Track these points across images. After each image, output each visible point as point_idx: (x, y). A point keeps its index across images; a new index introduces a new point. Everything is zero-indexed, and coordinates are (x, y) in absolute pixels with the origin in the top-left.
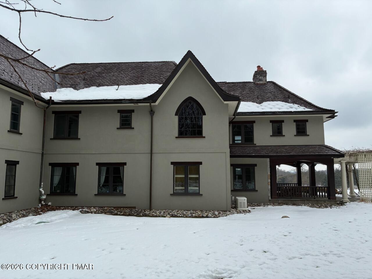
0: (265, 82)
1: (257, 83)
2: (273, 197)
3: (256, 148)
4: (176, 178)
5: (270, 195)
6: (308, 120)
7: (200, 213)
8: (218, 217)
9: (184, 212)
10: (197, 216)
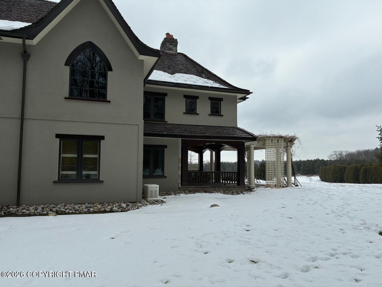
0: (175, 53)
1: (167, 53)
2: (183, 183)
3: (167, 126)
4: (63, 157)
5: (180, 181)
6: (222, 99)
7: (100, 207)
8: (127, 211)
9: (76, 207)
10: (97, 210)
